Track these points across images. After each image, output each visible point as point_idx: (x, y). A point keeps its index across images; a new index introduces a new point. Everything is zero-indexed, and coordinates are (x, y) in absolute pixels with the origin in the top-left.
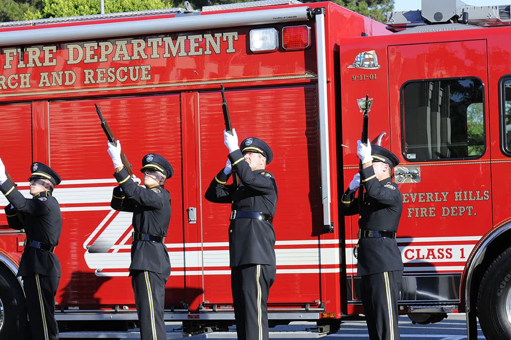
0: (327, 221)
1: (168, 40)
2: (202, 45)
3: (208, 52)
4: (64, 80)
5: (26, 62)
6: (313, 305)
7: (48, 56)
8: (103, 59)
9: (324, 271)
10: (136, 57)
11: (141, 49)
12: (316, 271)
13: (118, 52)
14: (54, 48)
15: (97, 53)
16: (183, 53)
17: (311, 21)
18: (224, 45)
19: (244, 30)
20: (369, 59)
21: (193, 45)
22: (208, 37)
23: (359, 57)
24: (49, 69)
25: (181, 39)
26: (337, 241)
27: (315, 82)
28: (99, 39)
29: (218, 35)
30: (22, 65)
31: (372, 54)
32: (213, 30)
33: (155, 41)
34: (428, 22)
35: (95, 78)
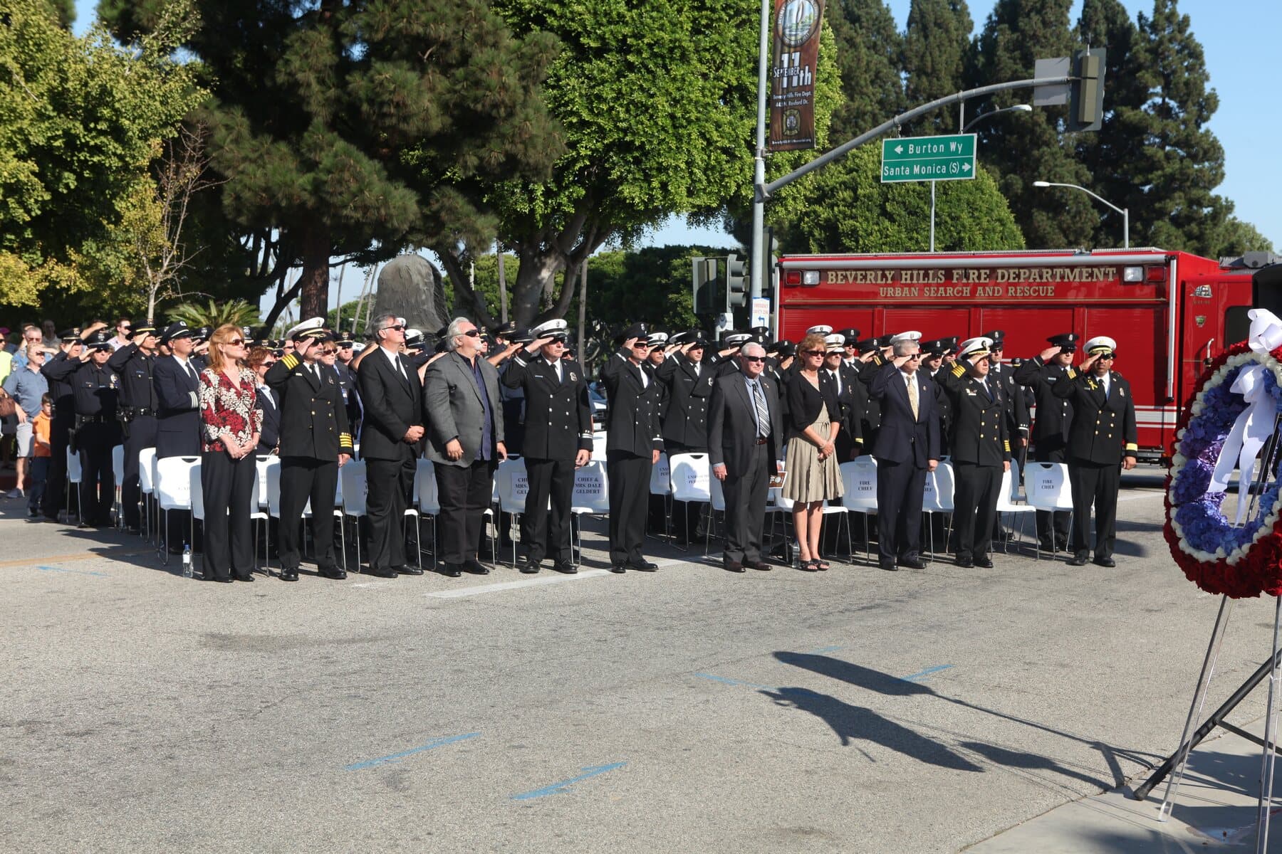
0: (1171, 394)
1: (1068, 271)
2: (1091, 275)
3: (1095, 280)
4: (994, 292)
5: (968, 279)
6: (1158, 448)
7: (983, 276)
8: (1022, 280)
9: (1165, 426)
10: (1044, 280)
11: (1049, 275)
12: (1160, 426)
13: (1032, 276)
14: (988, 272)
15: (1018, 276)
16: (1077, 280)
17: (1167, 263)
18: (1106, 275)
19: (1120, 268)
20: (1205, 290)
21: (1085, 275)
22: (1096, 270)
23: (1198, 289)
24: (984, 285)
25: (1077, 271)
26: (1175, 408)
27: (1167, 304)
28: (1020, 267)
29: (1102, 270)
30: (964, 281)
31: (1207, 287)
32: (1098, 266)
33: (1058, 271)
34: (1246, 267)
35: (1016, 292)
